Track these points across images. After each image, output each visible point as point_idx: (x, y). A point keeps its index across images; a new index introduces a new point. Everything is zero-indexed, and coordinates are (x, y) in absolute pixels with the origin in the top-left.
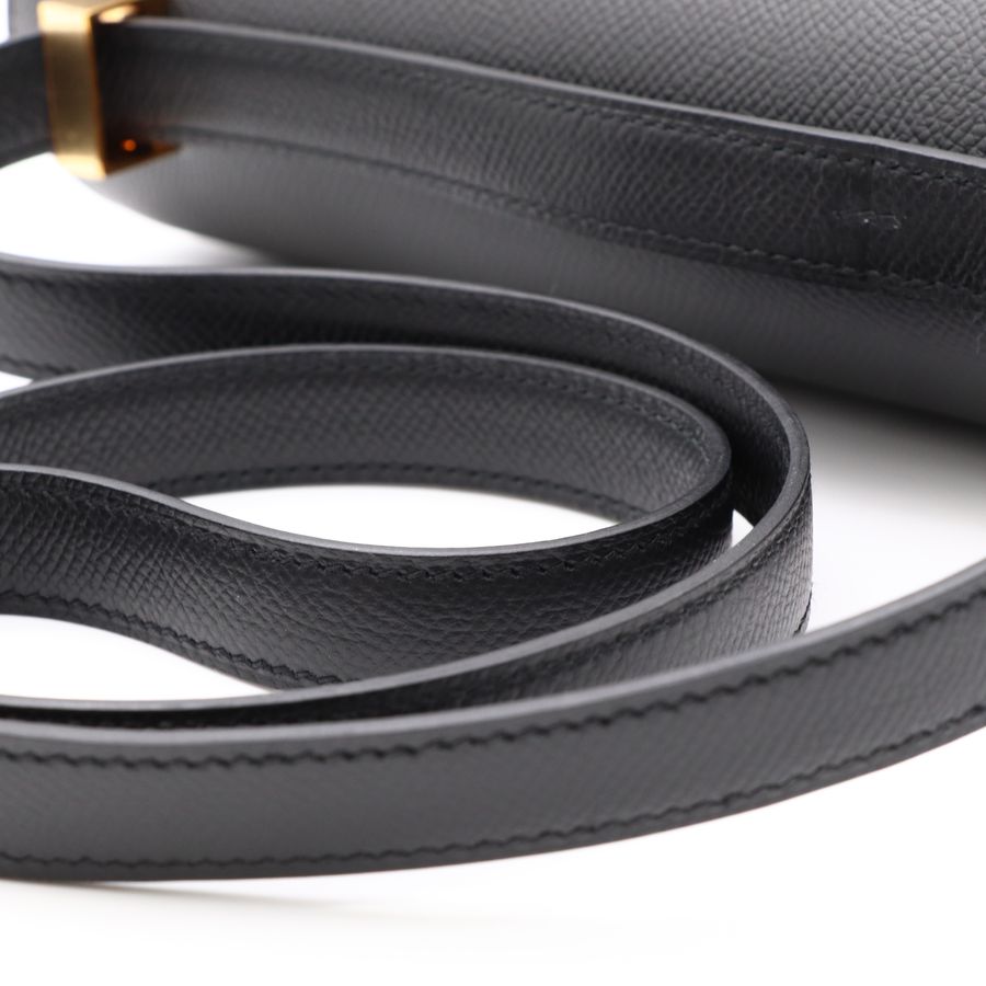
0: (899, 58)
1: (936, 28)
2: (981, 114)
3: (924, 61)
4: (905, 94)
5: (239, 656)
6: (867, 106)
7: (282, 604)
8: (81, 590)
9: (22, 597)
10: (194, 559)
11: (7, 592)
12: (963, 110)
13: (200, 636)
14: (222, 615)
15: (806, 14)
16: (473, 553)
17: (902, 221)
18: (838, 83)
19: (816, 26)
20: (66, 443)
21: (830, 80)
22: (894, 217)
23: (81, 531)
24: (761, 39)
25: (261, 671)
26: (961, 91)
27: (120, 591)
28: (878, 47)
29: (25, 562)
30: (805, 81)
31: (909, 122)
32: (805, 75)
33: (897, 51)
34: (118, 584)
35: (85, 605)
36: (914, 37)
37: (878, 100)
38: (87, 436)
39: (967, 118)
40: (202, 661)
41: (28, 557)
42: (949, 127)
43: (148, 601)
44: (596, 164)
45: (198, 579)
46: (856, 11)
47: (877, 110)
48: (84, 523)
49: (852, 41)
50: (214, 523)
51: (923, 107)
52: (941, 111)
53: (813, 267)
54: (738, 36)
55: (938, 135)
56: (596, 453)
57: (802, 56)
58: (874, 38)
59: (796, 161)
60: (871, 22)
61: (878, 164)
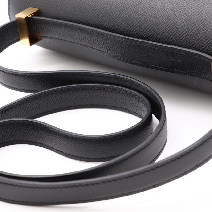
0: (177, 29)
1: (184, 24)
2: (193, 41)
3: (182, 30)
4: (179, 36)
5: (65, 153)
6: (172, 38)
7: (73, 145)
8: (36, 140)
9: (25, 141)
10: (56, 136)
11: (22, 140)
12: (190, 40)
13: (58, 149)
14: (62, 146)
15: (160, 20)
16: (106, 136)
17: (180, 61)
18: (167, 34)
19: (162, 22)
20: (29, 107)
21: (165, 33)
22: (178, 60)
23: (35, 130)
24: (152, 25)
25: (70, 156)
26: (189, 36)
27: (43, 140)
28: (173, 27)
29: (25, 135)
30: (160, 33)
31: (180, 42)
32: (160, 32)
33: (177, 28)
34: (42, 139)
35: (36, 142)
36: (180, 25)
37: (174, 37)
38: (33, 106)
39: (191, 41)
40: (59, 153)
41: (25, 134)
42: (187, 43)
43: (48, 143)
44: (123, 49)
45: (57, 140)
46: (169, 20)
47: (174, 39)
48: (35, 129)
49: (169, 26)
50: (59, 131)
51: (182, 39)
52: (186, 40)
53: (164, 68)
54: (148, 24)
55: (186, 44)
56: (127, 102)
57: (160, 28)
58: (173, 25)
59: (160, 50)
60: (172, 22)
61: (175, 51)
